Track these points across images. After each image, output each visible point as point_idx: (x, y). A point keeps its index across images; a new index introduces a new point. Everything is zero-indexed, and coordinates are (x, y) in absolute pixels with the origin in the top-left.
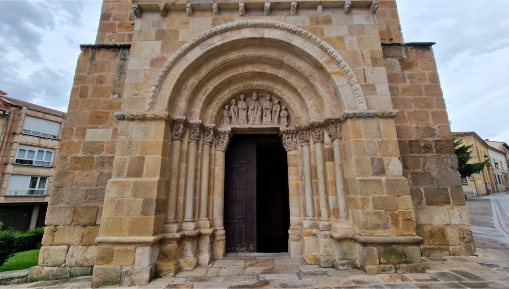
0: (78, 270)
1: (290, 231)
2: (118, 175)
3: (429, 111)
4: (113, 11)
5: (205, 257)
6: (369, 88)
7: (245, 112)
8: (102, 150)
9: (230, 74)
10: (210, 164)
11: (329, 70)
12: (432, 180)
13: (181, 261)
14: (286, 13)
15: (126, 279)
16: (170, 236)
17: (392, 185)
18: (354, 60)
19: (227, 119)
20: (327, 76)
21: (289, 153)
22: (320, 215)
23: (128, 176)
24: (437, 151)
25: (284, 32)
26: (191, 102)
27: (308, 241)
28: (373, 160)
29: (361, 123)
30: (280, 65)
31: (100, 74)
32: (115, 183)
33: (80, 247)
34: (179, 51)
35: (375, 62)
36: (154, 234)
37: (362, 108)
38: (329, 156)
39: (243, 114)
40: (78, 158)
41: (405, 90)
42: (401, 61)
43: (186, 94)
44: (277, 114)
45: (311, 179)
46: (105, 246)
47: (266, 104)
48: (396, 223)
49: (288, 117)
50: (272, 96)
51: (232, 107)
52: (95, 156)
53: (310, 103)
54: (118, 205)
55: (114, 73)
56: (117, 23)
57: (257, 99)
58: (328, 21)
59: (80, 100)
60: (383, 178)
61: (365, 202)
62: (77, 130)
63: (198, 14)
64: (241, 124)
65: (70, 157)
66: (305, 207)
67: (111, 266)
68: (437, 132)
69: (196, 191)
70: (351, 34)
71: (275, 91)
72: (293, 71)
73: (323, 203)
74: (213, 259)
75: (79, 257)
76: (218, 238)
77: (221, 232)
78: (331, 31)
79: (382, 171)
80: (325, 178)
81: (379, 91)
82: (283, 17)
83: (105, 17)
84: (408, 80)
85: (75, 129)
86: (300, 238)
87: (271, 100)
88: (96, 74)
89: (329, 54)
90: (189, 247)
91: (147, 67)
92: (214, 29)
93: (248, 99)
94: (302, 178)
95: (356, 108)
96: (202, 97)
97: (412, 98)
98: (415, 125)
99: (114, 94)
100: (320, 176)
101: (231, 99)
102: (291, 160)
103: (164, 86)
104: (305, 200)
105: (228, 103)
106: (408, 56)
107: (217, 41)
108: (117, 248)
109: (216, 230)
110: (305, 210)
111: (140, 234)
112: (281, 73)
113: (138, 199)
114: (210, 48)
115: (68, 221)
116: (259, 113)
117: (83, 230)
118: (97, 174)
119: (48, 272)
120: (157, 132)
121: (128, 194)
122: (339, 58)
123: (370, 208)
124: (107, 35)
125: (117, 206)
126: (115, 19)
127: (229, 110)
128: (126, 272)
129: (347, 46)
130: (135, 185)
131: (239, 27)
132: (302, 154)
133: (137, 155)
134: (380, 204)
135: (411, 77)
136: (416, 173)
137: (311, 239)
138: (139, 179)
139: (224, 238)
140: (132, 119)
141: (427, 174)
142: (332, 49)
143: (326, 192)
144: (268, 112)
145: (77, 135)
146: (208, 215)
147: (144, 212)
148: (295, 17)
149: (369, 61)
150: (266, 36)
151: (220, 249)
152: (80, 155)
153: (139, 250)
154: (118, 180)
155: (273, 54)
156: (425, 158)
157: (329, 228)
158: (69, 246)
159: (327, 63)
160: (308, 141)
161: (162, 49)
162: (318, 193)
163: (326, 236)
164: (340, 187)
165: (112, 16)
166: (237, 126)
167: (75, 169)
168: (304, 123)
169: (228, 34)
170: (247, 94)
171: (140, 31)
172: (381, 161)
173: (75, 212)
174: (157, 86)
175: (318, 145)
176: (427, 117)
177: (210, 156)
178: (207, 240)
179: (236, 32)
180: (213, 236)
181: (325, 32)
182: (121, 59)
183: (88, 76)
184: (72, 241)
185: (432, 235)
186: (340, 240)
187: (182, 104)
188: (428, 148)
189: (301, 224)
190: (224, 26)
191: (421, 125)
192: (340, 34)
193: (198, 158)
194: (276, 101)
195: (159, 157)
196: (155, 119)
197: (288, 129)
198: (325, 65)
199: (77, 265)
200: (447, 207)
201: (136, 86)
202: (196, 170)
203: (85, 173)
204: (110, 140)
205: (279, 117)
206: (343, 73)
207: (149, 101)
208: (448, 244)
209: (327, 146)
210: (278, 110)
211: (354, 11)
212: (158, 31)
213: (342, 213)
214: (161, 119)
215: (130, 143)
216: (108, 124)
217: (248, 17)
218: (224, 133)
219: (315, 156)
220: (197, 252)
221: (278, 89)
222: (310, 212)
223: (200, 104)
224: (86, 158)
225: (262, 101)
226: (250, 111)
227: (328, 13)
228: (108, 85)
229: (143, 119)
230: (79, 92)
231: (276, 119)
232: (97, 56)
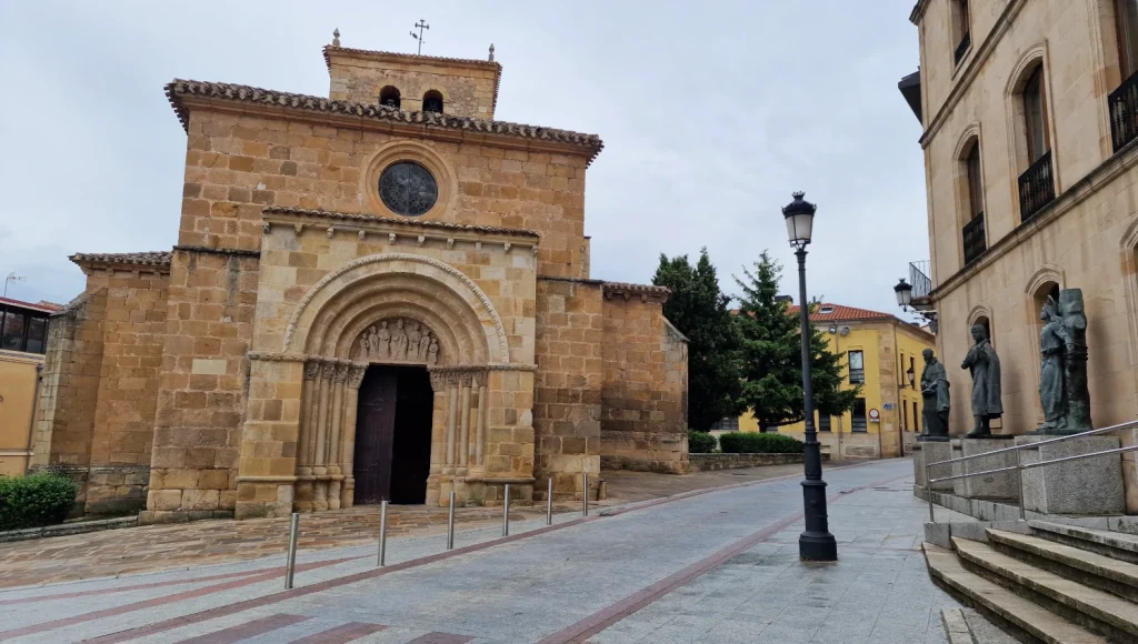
0: (197, 513)
1: (428, 480)
2: (255, 418)
3: (585, 358)
4: (202, 181)
5: (336, 502)
6: (515, 340)
7: (387, 343)
8: (215, 386)
9: (373, 303)
10: (342, 404)
11: (480, 317)
12: (572, 430)
13: (315, 502)
14: (441, 246)
15: (270, 512)
16: (306, 477)
17: (520, 435)
18: (506, 308)
19: (364, 350)
20: (477, 324)
21: (436, 394)
22: (459, 463)
23: (265, 419)
24: (584, 401)
25: (437, 270)
26: (326, 336)
27: (445, 487)
28: (507, 411)
29: (503, 374)
30: (431, 298)
31: (206, 288)
32: (253, 425)
33: (197, 491)
34: (319, 285)
35: (526, 312)
36: (295, 475)
37: (505, 361)
38: (474, 403)
39: (384, 346)
40: (185, 394)
41: (566, 334)
42: (568, 299)
43: (322, 328)
44: (426, 348)
45: (456, 424)
46: (246, 485)
47: (414, 334)
48: (516, 467)
49: (438, 352)
50: (421, 326)
51: (371, 336)
52: (207, 393)
53: (461, 343)
54: (258, 448)
55: (223, 289)
56: (211, 202)
57: (403, 327)
58: (486, 261)
59: (181, 321)
60: (513, 428)
61: (494, 448)
62: (181, 359)
63: (340, 236)
64: (382, 358)
65: (174, 392)
66: (446, 454)
67: (254, 502)
68: (588, 381)
69: (328, 435)
70: (508, 278)
71: (425, 321)
72: (445, 307)
73: (463, 450)
74: (342, 506)
75: (197, 501)
76: (347, 486)
77: (350, 480)
78: (488, 273)
79: (513, 422)
80: (469, 425)
81: (524, 343)
82: (439, 251)
83: (190, 190)
84: (570, 323)
85: (177, 358)
86: (438, 486)
87: (419, 330)
88: (199, 289)
89: (482, 301)
90: (321, 490)
91: (281, 299)
92: (360, 260)
93: (392, 326)
94: (446, 424)
95: (500, 361)
96: (339, 329)
97: (569, 342)
98: (567, 373)
99: (226, 316)
100: (464, 422)
101: (371, 326)
102: (437, 402)
103: (301, 324)
104: (447, 448)
105: (367, 331)
106: (575, 294)
107: (362, 274)
108: (259, 486)
109: (345, 478)
110: (446, 458)
111: (281, 474)
112: (432, 307)
113: (278, 442)
114: (354, 280)
115: (180, 464)
116: (404, 345)
117: (198, 473)
118: (211, 413)
119: (162, 516)
120: (294, 375)
121: (267, 437)
122: (491, 307)
123: (497, 453)
124: (197, 219)
125: (256, 449)
126: (207, 194)
127: (367, 339)
128: (269, 507)
129: (502, 292)
130: (274, 427)
131: (388, 260)
132: (450, 397)
133: (274, 398)
134: (506, 451)
135: (574, 319)
136: (559, 423)
137: (448, 484)
138: (277, 423)
139: (353, 486)
140: (267, 359)
141: (569, 423)
142: (484, 297)
143: (468, 439)
144: (415, 345)
145: (181, 366)
146: (338, 461)
147: (284, 455)
148: (452, 252)
149: (521, 309)
150: (418, 272)
151: (349, 497)
152: (187, 390)
153: (281, 488)
154: (255, 422)
155: (425, 288)
156: (570, 407)
157: (465, 473)
158: (182, 490)
159: (479, 309)
160: (456, 384)
161: (297, 278)
162: (460, 440)
163: (460, 481)
164: (479, 434)
165: (203, 189)
166: (376, 361)
167: (183, 406)
168: (453, 364)
169: (375, 265)
170: (391, 321)
171: (270, 252)
172: (514, 412)
173: (188, 453)
174: (294, 324)
175: (466, 389)
176: (581, 365)
177: (343, 395)
178: (338, 485)
179: (385, 264)
180: (342, 483)
181: (482, 273)
182: (231, 270)
183: (188, 290)
184: (187, 486)
185: (562, 481)
186: (471, 483)
187: (318, 341)
188: (575, 397)
189: (440, 472)
190: (372, 257)
191: (574, 374)
192: (496, 277)
193: (331, 398)
194: (426, 333)
195: (298, 400)
196: (294, 361)
197: (437, 367)
198: (476, 312)
199: (195, 508)
200: (582, 455)
201: (270, 322)
202: (328, 412)
203: (197, 412)
204: (224, 373)
205: (428, 351)
206: (492, 323)
207: (286, 341)
208: (575, 490)
209: (473, 392)
210: (427, 343)
211: (515, 251)
212: (292, 255)
213: (478, 460)
214: (299, 361)
215: (266, 385)
216: (220, 355)
217: (398, 247)
218: (360, 368)
219: (462, 401)
220: (328, 497)
221: (428, 320)
222: (450, 459)
223: (336, 337)
224: (196, 394)
225: (409, 329)
226: (392, 343)
227: (487, 251)
228: (216, 303)
229: (279, 360)
230: (177, 311)
231: (424, 354)
232: (198, 262)
